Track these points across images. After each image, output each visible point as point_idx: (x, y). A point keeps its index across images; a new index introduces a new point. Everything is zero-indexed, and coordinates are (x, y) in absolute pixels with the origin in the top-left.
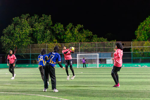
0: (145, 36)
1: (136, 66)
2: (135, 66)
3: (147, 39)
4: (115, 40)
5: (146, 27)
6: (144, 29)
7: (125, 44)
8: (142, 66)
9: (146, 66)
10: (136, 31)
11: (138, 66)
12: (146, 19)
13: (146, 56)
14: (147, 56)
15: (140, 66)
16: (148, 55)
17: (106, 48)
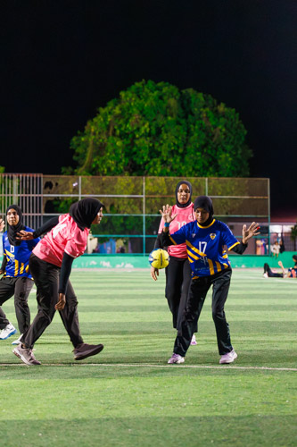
0: (117, 155)
1: (92, 266)
2: (89, 267)
3: (122, 168)
4: (2, 169)
5: (121, 126)
6: (115, 130)
7: (57, 184)
8: (113, 265)
9: (128, 265)
10: (74, 139)
11: (99, 266)
12: (118, 97)
13: (117, 230)
14: (122, 229)
15: (108, 264)
16: (123, 225)
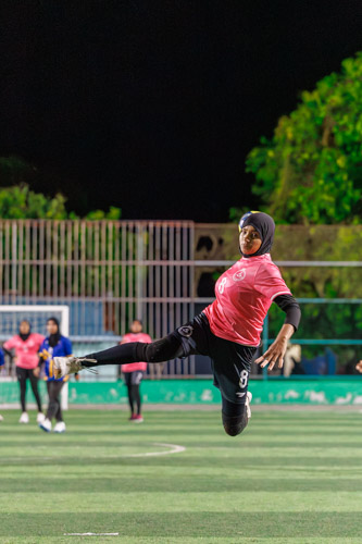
0: (338, 184)
1: (290, 402)
2: (284, 401)
3: (347, 208)
4: (115, 212)
5: (345, 127)
6: (332, 135)
7: (221, 241)
8: (331, 399)
10: (254, 153)
11: (302, 400)
12: (340, 70)
14: (348, 328)
15: (319, 397)
17: (55, 262)
